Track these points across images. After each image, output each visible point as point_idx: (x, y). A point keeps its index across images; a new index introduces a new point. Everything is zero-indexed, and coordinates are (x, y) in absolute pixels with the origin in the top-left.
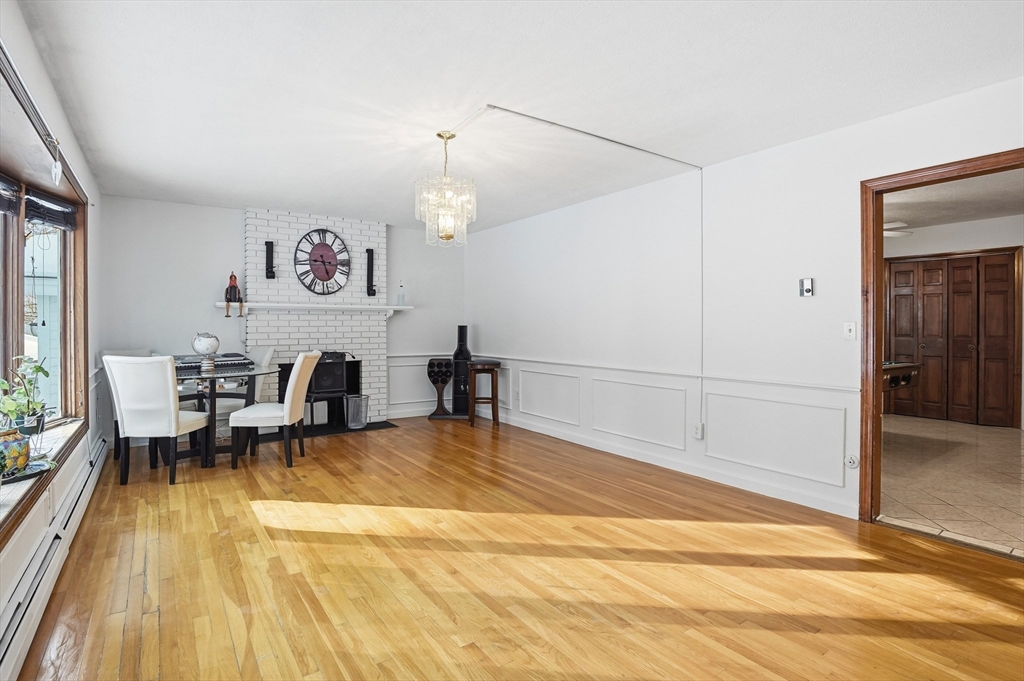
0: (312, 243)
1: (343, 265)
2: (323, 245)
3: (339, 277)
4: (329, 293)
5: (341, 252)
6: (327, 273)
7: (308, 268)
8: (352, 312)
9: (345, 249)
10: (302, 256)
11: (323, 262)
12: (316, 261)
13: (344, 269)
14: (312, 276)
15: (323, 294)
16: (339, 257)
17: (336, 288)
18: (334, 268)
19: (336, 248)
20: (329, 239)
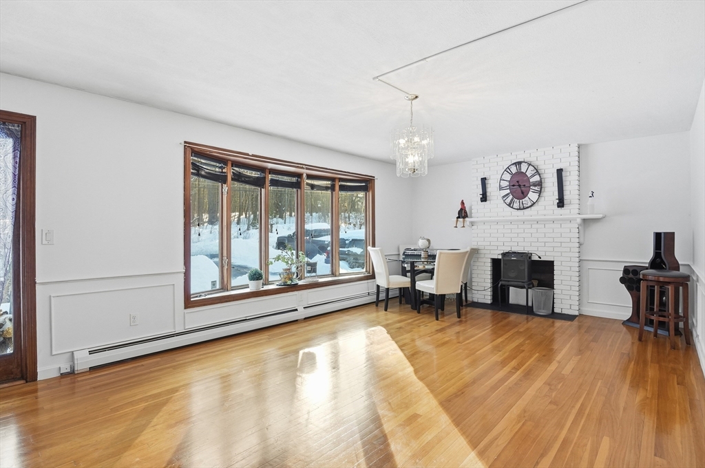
0: (511, 173)
1: (535, 186)
2: (520, 173)
3: (532, 196)
4: (524, 209)
5: (533, 176)
6: (523, 193)
7: (508, 191)
8: (544, 222)
9: (537, 172)
10: (504, 184)
11: (519, 186)
12: (513, 186)
13: (536, 188)
14: (511, 197)
15: (520, 209)
16: (531, 180)
17: (530, 204)
18: (528, 189)
19: (529, 174)
20: (524, 168)
